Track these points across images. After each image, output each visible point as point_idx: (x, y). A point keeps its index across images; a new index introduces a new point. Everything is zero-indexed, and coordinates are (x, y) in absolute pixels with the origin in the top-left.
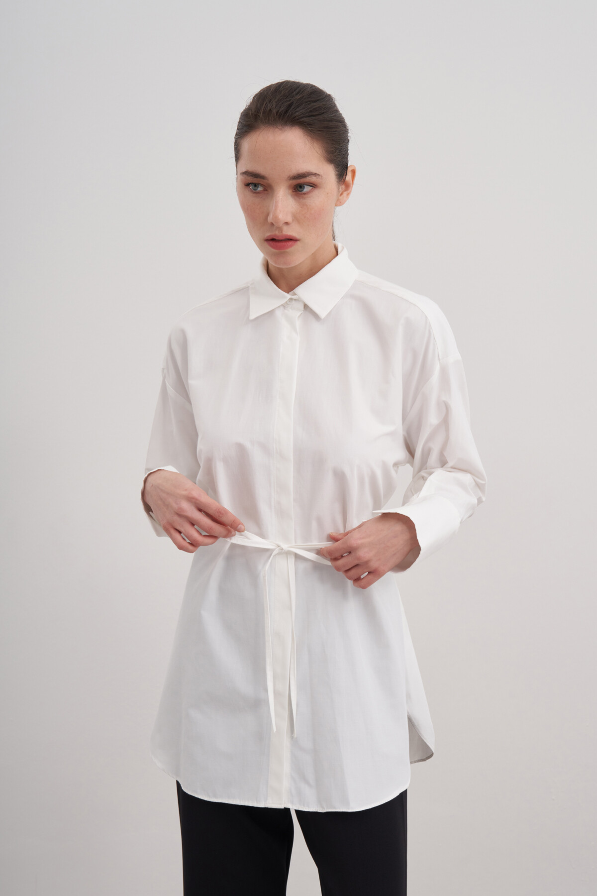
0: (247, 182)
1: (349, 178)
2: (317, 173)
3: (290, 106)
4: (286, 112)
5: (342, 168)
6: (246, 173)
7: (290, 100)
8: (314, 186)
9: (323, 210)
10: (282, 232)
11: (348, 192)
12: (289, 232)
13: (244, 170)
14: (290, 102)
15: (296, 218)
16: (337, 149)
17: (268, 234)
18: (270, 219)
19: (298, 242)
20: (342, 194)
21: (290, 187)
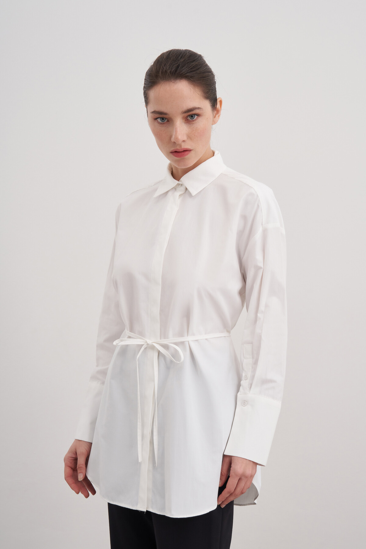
0: (156, 118)
1: (218, 106)
2: (200, 107)
3: (178, 67)
4: (176, 71)
5: (214, 101)
6: (154, 112)
7: (177, 63)
8: (198, 115)
9: (205, 129)
10: (181, 147)
11: (219, 114)
12: (185, 146)
13: (153, 111)
14: (177, 64)
15: (189, 137)
16: (210, 90)
17: (172, 149)
18: (173, 140)
19: (192, 151)
20: (215, 117)
21: (183, 118)
